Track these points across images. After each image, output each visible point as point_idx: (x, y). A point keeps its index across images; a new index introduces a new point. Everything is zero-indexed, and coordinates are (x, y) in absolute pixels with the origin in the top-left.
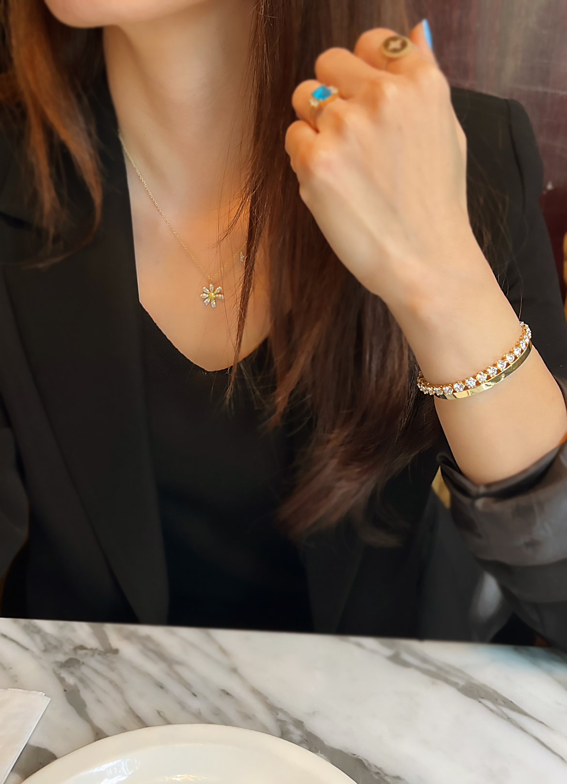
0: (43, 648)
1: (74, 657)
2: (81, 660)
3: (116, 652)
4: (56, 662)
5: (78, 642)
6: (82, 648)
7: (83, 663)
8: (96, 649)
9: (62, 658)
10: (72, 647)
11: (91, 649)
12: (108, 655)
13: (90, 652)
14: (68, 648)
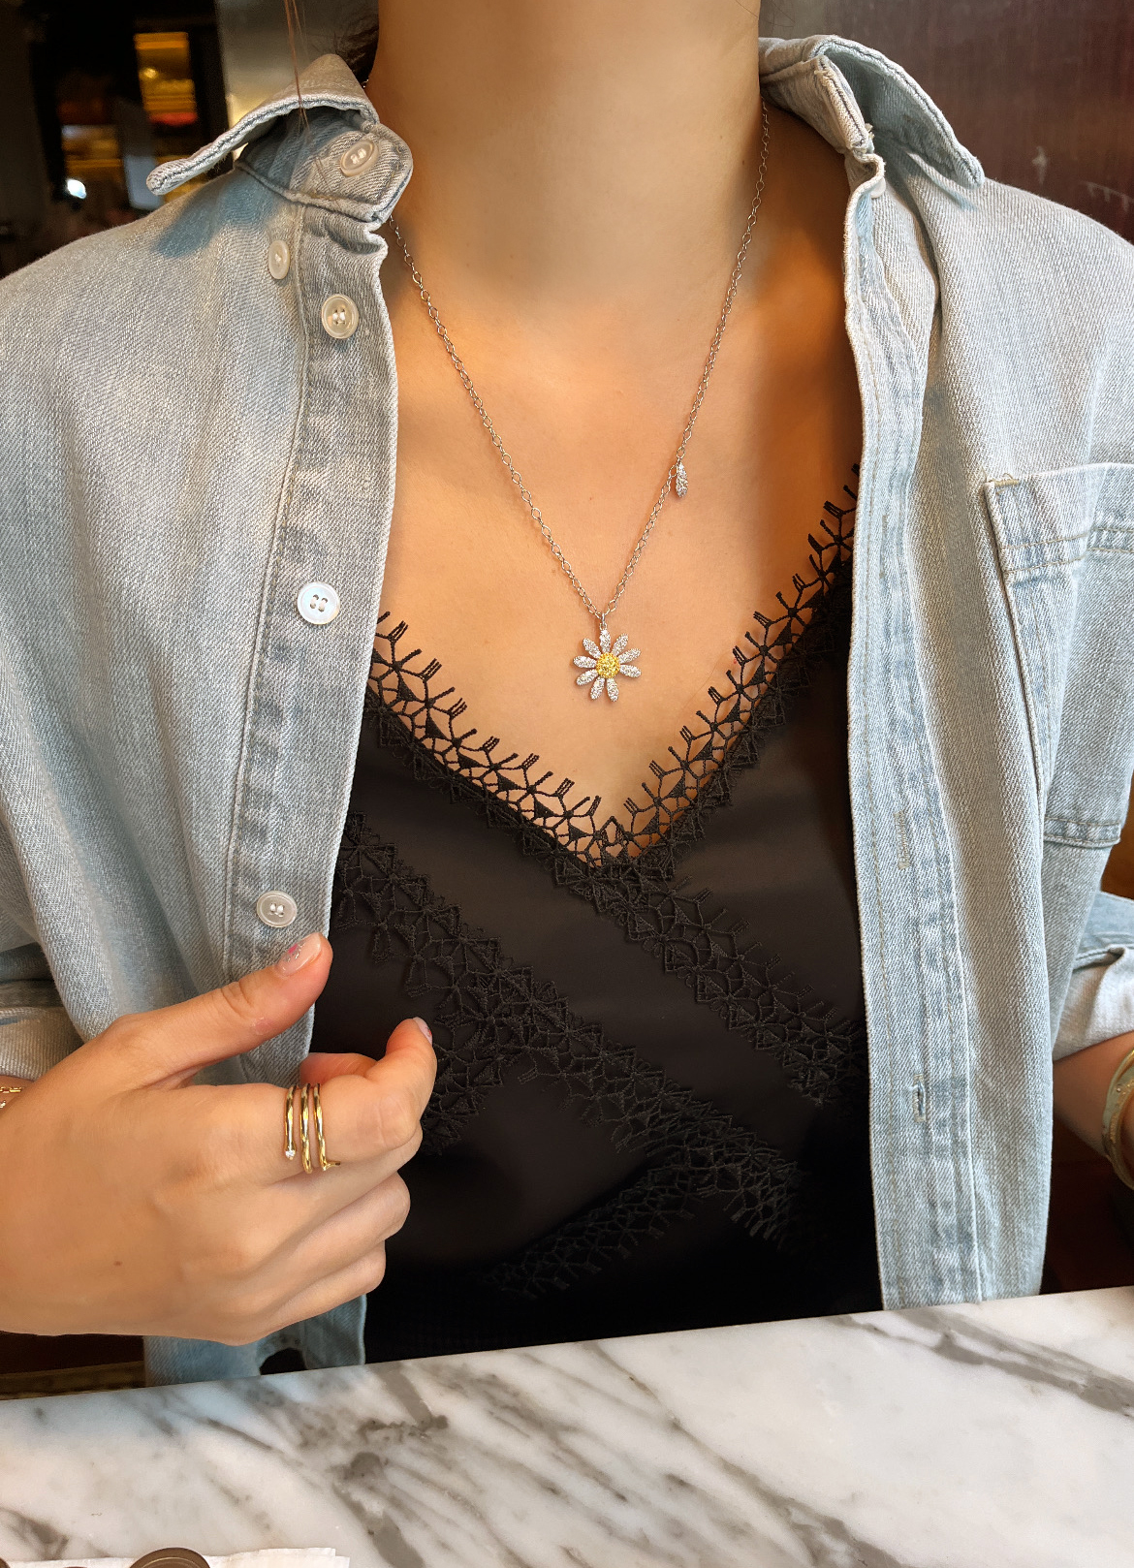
0: (298, 1439)
1: (364, 1449)
2: (383, 1454)
3: (441, 1423)
4: (334, 1469)
5: (363, 1413)
6: (374, 1425)
7: (387, 1462)
8: (403, 1424)
9: (341, 1456)
10: (353, 1427)
11: (393, 1426)
12: (428, 1433)
13: (392, 1434)
14: (347, 1430)
